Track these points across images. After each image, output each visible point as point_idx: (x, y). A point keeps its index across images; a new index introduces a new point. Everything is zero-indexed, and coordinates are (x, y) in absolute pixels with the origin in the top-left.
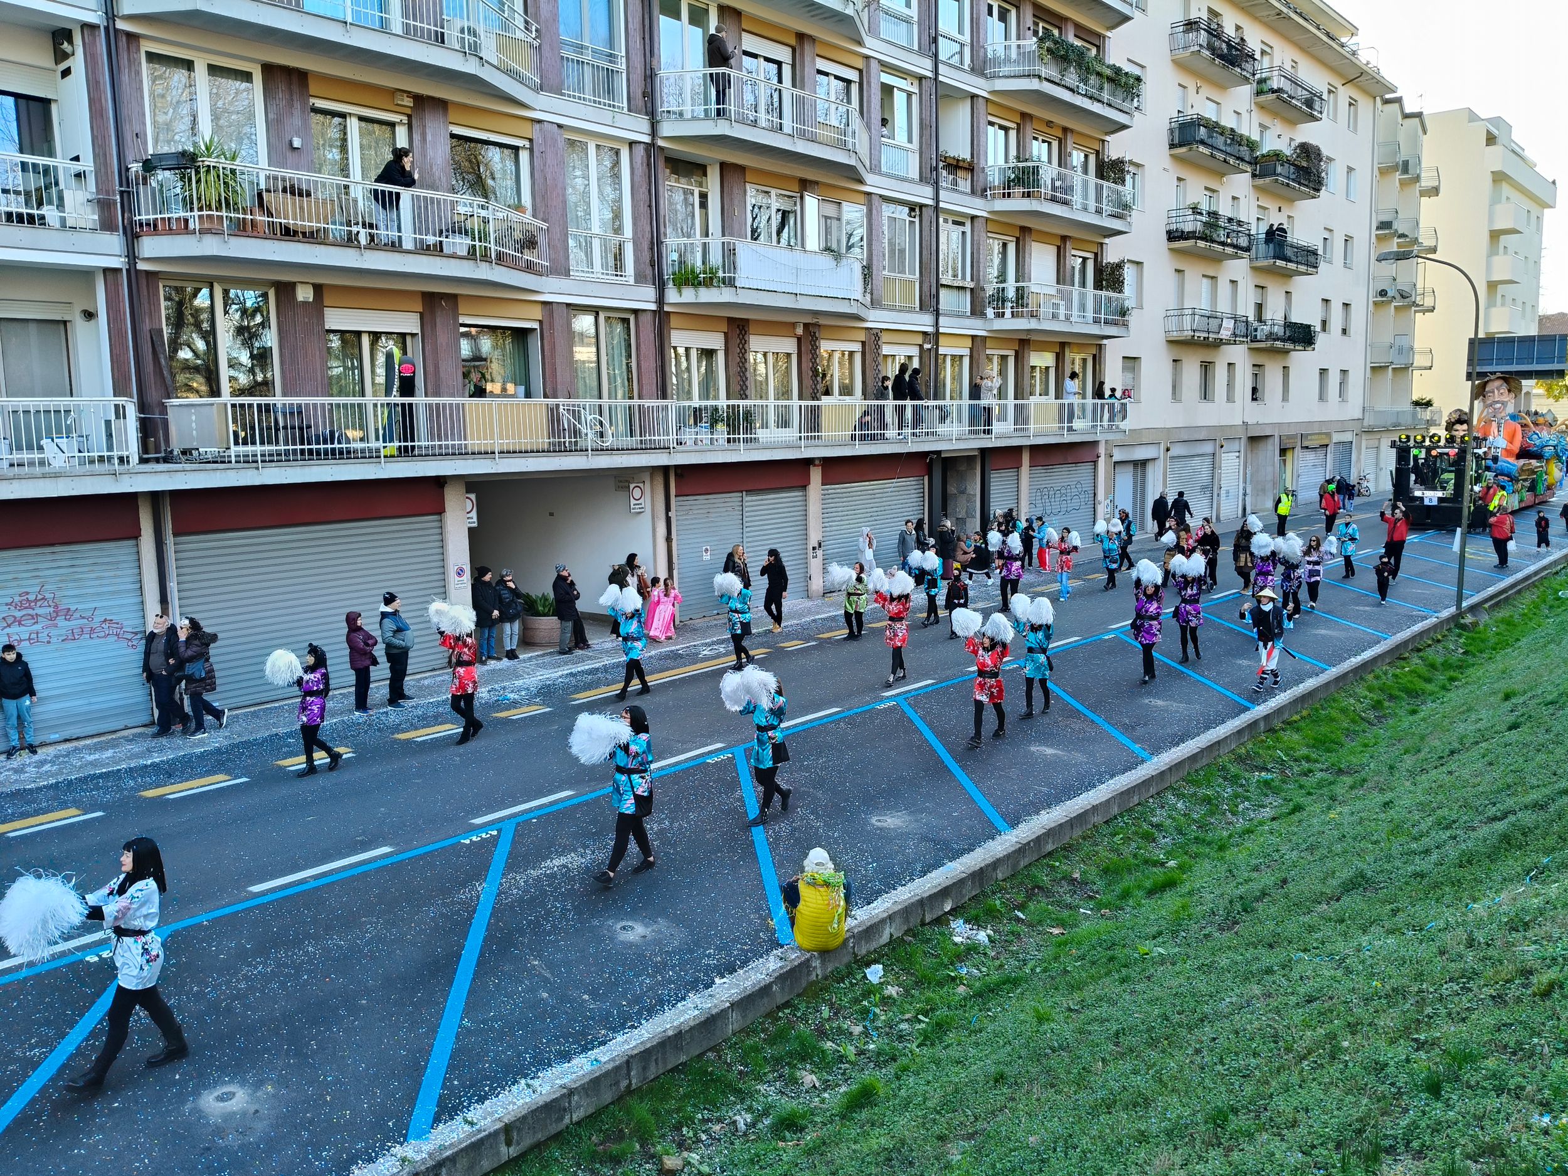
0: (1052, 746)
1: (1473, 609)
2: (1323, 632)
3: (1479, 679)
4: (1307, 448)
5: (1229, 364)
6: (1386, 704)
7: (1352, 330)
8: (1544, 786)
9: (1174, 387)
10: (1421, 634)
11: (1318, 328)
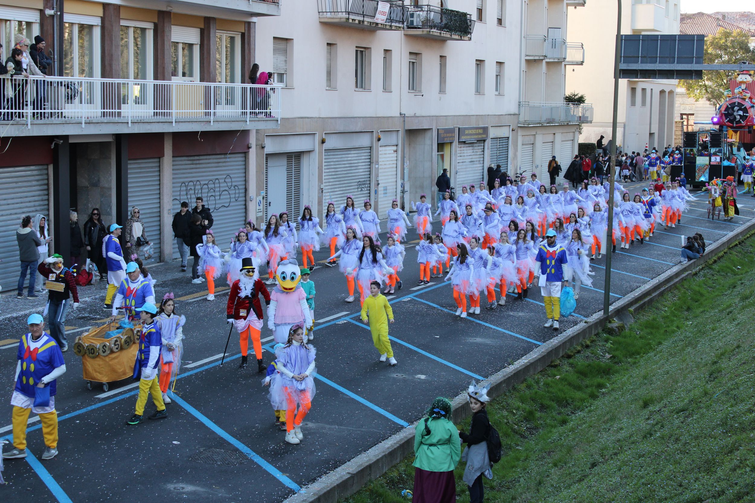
0: (191, 482)
1: (619, 312)
2: (479, 340)
3: (624, 384)
4: (464, 142)
5: (386, 51)
6: (538, 414)
7: (507, 21)
8: (671, 498)
9: (329, 73)
10: (572, 339)
11: (474, 17)
